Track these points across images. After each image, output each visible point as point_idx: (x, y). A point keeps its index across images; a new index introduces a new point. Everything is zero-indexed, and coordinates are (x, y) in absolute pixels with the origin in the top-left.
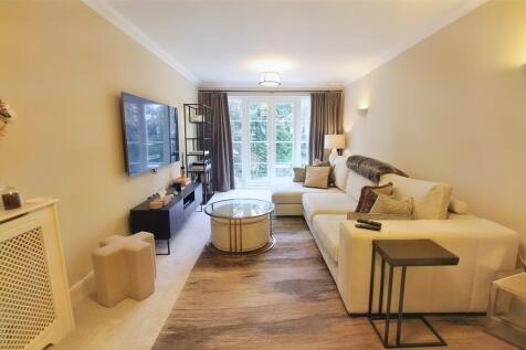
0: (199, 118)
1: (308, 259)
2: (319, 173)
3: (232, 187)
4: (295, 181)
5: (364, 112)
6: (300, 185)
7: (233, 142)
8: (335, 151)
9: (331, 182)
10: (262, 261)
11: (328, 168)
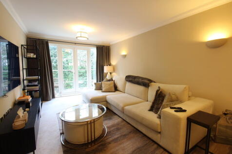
0: (32, 55)
1: (130, 132)
2: (110, 85)
3: (53, 97)
4: (96, 90)
5: (125, 56)
6: (100, 91)
7: (53, 70)
8: (109, 73)
9: (116, 89)
10: (110, 143)
11: (113, 82)
